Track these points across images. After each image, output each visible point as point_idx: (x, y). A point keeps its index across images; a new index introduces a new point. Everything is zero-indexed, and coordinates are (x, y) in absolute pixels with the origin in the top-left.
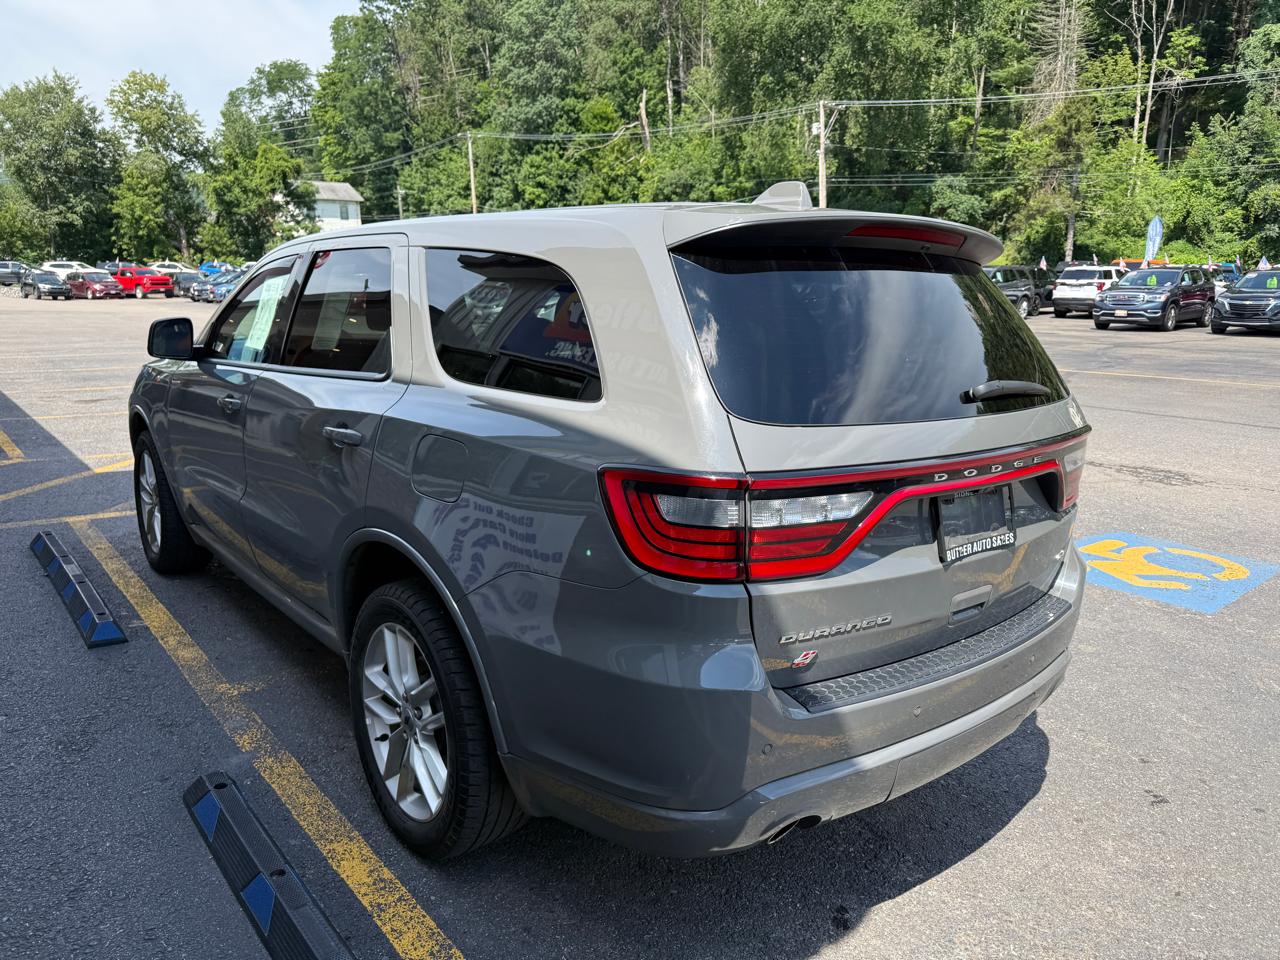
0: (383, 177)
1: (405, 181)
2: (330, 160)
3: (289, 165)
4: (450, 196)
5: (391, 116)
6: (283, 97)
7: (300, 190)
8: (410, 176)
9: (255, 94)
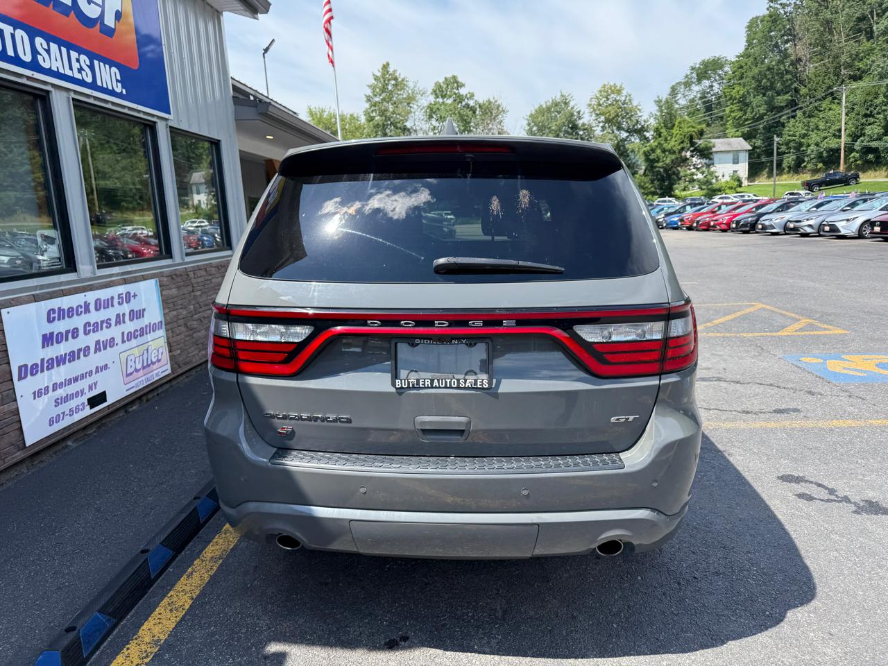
0: (772, 129)
1: (789, 131)
2: (733, 123)
3: (695, 130)
4: (825, 138)
5: (783, 83)
6: (706, 83)
7: (702, 146)
8: (794, 126)
9: (688, 84)
